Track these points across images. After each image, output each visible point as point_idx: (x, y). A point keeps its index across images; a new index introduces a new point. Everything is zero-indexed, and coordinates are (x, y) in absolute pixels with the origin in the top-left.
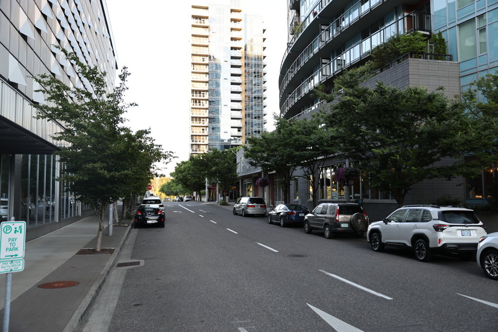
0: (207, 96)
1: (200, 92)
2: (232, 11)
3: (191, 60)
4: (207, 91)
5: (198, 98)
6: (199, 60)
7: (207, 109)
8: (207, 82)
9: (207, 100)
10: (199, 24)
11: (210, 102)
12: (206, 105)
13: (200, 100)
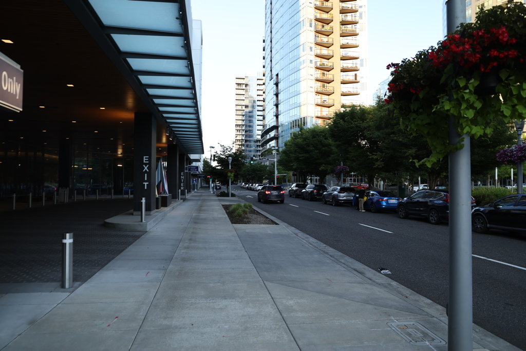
0: (244, 128)
1: (240, 125)
2: (258, 79)
3: (235, 108)
4: (243, 125)
5: (239, 129)
6: (239, 108)
7: (243, 135)
8: (243, 120)
9: (243, 130)
10: (239, 88)
11: (246, 132)
12: (244, 133)
13: (240, 130)
